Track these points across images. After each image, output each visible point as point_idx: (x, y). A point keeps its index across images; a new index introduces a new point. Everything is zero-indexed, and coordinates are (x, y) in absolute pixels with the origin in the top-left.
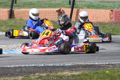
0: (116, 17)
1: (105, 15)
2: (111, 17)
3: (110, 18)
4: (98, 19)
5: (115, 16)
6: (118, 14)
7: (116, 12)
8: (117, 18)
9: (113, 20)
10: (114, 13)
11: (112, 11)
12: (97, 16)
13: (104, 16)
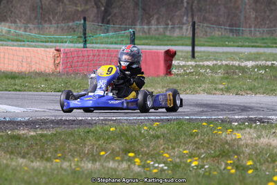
0: (67, 63)
1: (45, 59)
2: (56, 62)
3: (55, 65)
4: (31, 67)
5: (63, 60)
6: (71, 56)
7: (66, 54)
8: (69, 64)
9: (60, 68)
10: (62, 56)
11: (58, 50)
12: (29, 60)
13: (43, 60)
